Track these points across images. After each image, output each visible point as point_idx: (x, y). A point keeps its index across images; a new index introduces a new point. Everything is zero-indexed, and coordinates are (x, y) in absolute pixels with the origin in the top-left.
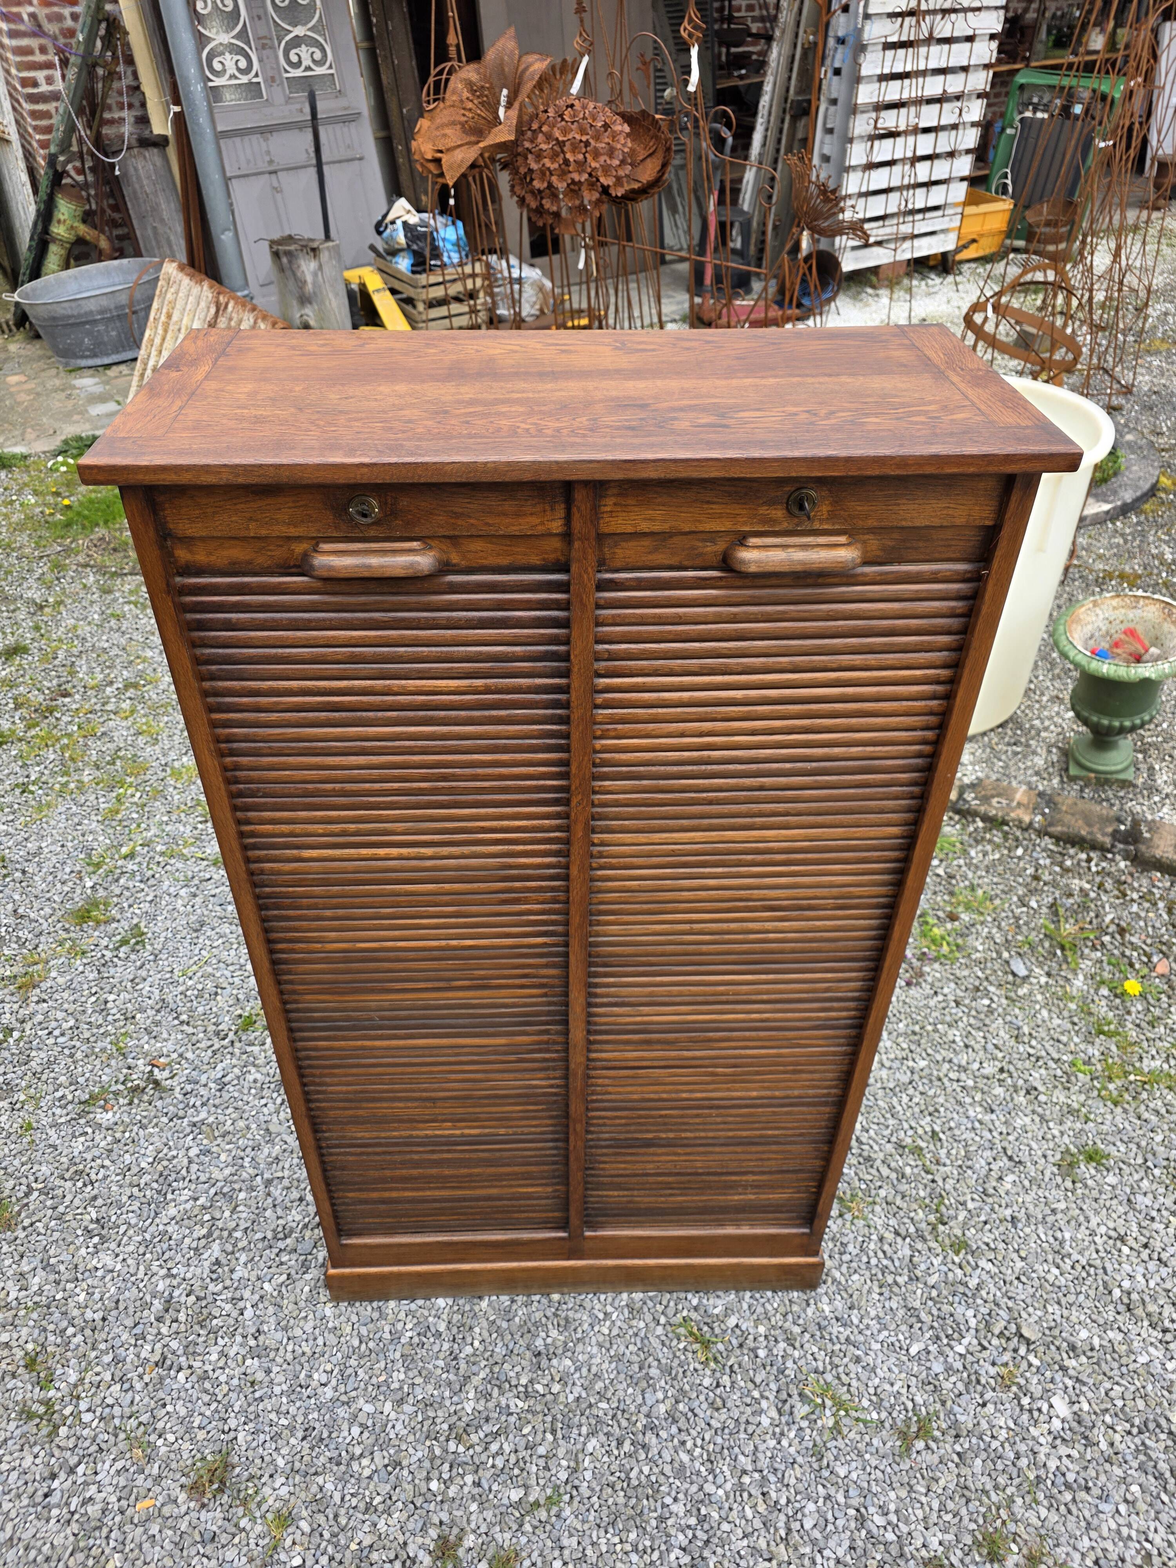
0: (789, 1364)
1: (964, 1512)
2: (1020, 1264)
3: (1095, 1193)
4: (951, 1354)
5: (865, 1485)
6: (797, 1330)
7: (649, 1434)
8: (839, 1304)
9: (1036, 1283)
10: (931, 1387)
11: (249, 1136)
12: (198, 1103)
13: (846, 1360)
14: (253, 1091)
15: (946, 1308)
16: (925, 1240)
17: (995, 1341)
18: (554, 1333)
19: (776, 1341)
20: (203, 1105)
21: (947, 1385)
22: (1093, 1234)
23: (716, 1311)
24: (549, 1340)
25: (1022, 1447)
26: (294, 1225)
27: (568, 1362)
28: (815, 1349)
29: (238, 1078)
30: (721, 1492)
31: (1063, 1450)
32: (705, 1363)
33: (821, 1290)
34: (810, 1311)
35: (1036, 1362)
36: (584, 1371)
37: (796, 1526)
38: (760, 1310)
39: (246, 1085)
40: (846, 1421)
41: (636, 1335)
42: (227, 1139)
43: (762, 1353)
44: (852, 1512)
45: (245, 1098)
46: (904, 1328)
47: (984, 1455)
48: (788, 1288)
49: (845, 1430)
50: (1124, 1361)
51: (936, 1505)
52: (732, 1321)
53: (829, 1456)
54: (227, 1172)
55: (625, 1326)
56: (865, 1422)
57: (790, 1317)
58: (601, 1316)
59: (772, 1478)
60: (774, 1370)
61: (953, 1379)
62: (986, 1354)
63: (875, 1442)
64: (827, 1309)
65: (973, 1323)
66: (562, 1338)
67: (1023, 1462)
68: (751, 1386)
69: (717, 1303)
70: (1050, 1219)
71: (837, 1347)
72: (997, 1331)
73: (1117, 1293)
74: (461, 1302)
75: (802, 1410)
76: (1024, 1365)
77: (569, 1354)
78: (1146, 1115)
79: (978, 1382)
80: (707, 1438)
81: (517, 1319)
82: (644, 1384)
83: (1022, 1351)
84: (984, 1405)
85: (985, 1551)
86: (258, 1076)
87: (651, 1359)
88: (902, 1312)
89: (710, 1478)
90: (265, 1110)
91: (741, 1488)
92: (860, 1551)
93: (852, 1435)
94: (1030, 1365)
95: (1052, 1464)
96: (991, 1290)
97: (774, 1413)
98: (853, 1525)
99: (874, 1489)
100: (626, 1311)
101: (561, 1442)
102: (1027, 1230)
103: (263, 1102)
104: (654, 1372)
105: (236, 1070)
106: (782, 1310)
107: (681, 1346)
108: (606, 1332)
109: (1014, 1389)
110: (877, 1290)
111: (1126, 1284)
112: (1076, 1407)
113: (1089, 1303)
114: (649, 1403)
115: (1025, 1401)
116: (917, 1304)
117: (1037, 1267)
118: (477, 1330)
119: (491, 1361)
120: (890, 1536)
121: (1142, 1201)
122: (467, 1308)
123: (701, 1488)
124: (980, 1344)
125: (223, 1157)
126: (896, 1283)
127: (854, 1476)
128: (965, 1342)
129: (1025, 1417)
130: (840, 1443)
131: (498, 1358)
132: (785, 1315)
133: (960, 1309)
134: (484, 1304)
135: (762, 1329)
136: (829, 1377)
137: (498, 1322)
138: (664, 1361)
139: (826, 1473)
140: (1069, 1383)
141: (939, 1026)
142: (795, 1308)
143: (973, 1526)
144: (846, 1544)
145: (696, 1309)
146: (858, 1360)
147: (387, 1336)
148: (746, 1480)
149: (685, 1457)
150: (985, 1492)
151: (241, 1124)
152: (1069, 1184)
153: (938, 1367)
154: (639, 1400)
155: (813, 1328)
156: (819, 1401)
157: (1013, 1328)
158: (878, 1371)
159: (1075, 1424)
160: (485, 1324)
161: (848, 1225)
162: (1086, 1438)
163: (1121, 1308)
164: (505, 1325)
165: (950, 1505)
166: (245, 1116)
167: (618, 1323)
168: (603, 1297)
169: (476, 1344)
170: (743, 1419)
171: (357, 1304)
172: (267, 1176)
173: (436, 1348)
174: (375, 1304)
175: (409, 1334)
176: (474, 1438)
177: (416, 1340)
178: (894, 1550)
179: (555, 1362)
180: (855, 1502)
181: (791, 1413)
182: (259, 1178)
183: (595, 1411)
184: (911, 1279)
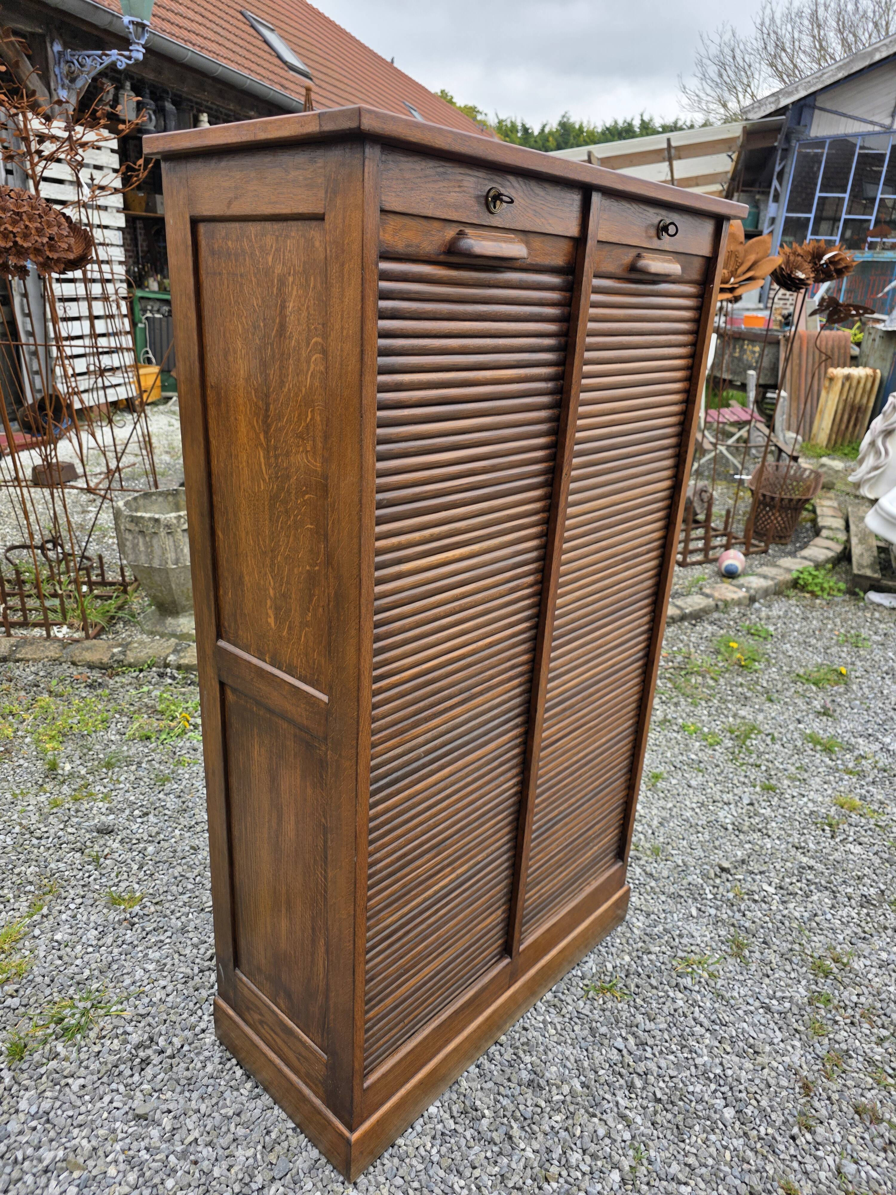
0: (659, 964)
1: (795, 967)
2: (685, 842)
3: (675, 792)
4: (709, 903)
5: (750, 993)
6: (641, 944)
7: (642, 1064)
8: (641, 918)
9: (699, 846)
10: (720, 924)
11: (121, 1136)
12: (30, 1151)
13: (677, 940)
14: (87, 1098)
15: (685, 882)
16: (639, 859)
17: (718, 881)
18: (527, 1059)
19: (638, 957)
20: (38, 1148)
21: (725, 916)
22: (693, 809)
23: (594, 971)
24: (529, 1066)
25: (779, 917)
26: (251, 1161)
27: (554, 1069)
28: (658, 949)
29: (56, 1098)
30: (706, 1058)
31: (791, 906)
33: (628, 917)
34: (635, 930)
35: (741, 877)
36: (568, 1064)
37: (751, 1041)
38: (614, 950)
39: (73, 1098)
40: (711, 968)
41: (571, 1019)
42: (100, 1153)
43: (640, 969)
44: (761, 1011)
45: (83, 1109)
46: (679, 906)
47: (772, 934)
48: (614, 928)
49: (716, 973)
50: (764, 852)
51: (783, 974)
53: (724, 993)
54: (132, 1177)
55: (561, 1019)
56: (718, 962)
57: (631, 941)
58: (541, 1025)
59: (717, 1027)
60: (656, 974)
61: (724, 911)
62: (721, 889)
63: (731, 968)
64: (640, 924)
65: (700, 881)
66: (534, 1058)
67: (787, 923)
68: (654, 991)
69: (591, 964)
70: (673, 813)
71: (666, 938)
72: (713, 876)
73: (730, 827)
74: (446, 1097)
75: (687, 981)
76: (738, 884)
77: (548, 1064)
78: (655, 748)
79: (733, 905)
80: (668, 1038)
81: (495, 1073)
82: (606, 1042)
83: (730, 878)
84: (744, 915)
85: (822, 975)
86: (81, 1081)
87: (594, 1024)
88: (669, 900)
89: (694, 1055)
90: (115, 1104)
91: (710, 1048)
92: (785, 1026)
93: (721, 972)
94: (740, 881)
95: (797, 914)
96: (691, 861)
97: (680, 995)
98: (769, 1016)
99: (757, 990)
100: (552, 1010)
101: (604, 1117)
102: (671, 824)
103: (107, 1099)
104: (603, 1030)
105: (48, 1094)
106: (624, 941)
107: (601, 1002)
108: (554, 1032)
109: (746, 897)
110: (649, 898)
111: (728, 821)
112: (773, 884)
113: (725, 840)
114: (621, 1046)
115: (756, 897)
116: (672, 890)
117: (692, 838)
118: (478, 1103)
119: (508, 1114)
120: (787, 1005)
121: (693, 783)
122: (454, 1097)
123: (696, 1067)
124: (714, 887)
125: (112, 1171)
126: (652, 888)
127: (742, 993)
128: (707, 891)
129: (763, 905)
130: (720, 982)
131: (511, 1107)
132: (628, 943)
133: (690, 879)
134: (463, 1083)
135: (627, 958)
136: (681, 954)
137: (485, 1086)
138: (601, 1019)
139: (732, 1002)
140: (759, 877)
142: (628, 935)
143: (804, 969)
144: (776, 1029)
145: (583, 978)
146: (681, 936)
147: (420, 1167)
148: (707, 1041)
149: (671, 1057)
150: (791, 950)
151: (101, 1132)
152: (662, 795)
153: (713, 911)
154: (615, 1052)
155: (647, 938)
156: (690, 970)
157: (718, 870)
158: (694, 934)
159: (782, 891)
160: (480, 1094)
162: (791, 894)
163: (737, 833)
164: (490, 1085)
165: (788, 968)
166: (98, 1123)
167: (556, 1020)
168: (529, 1014)
169: (486, 1112)
170: (672, 1012)
171: (371, 1169)
172: (179, 1149)
173: (463, 1142)
174: (386, 1155)
175: (434, 1151)
176: (554, 1170)
177: (444, 1150)
178: (795, 1010)
179: (547, 1074)
180: (757, 1004)
181: (685, 988)
182: (172, 1158)
183: (602, 1081)
184: (656, 880)
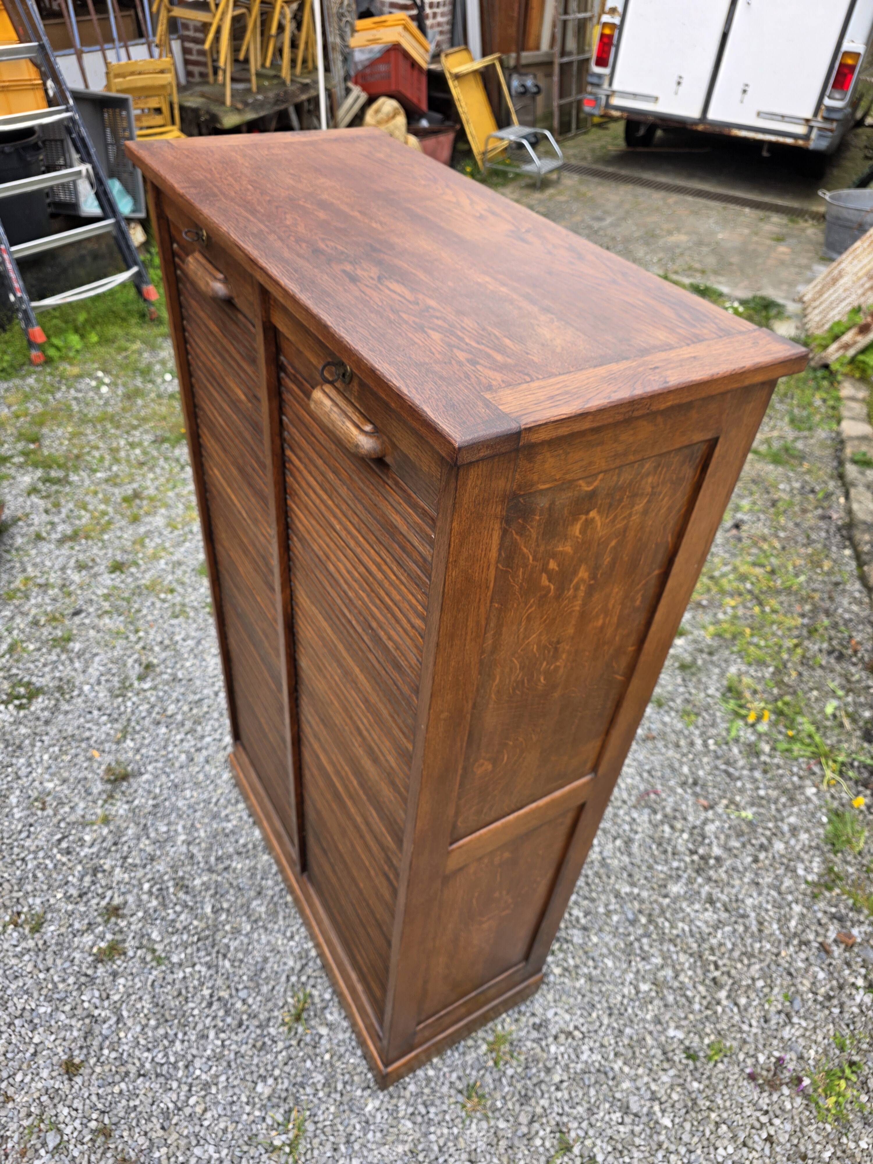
6: (340, 1086)
8: (380, 1117)
13: (332, 1139)
19: (323, 1072)
23: (328, 1016)
27: (248, 928)
28: (332, 1109)
30: (198, 1072)
32: (284, 1024)
33: (383, 1096)
34: (360, 1093)
36: (247, 941)
38: (342, 1049)
41: (284, 964)
43: (309, 1065)
48: (372, 1068)
52: (324, 1031)
55: (287, 954)
57: (348, 1077)
58: (289, 934)
60: (299, 1080)
64: (370, 1108)
66: (262, 915)
69: (334, 1014)
71: (340, 1128)
74: (262, 844)
75: (279, 1115)
77: (254, 925)
82: (253, 985)
87: (272, 982)
89: (205, 1060)
97: (267, 1092)
100: (299, 950)
101: (195, 947)
104: (264, 989)
106: (350, 1068)
107: (289, 1000)
108: (279, 943)
110: (406, 1149)
114: (240, 994)
122: (259, 849)
132: (347, 1072)
134: (266, 857)
135: (327, 1057)
138: (274, 992)
141: (724, 1127)
142: (358, 1079)
145: (323, 1000)
154: (240, 986)
155: (347, 1101)
156: (290, 1127)
161: (452, 1100)
164: (258, 876)
167: (288, 949)
168: (302, 930)
171: (236, 788)
173: (227, 845)
174: (240, 798)
176: (180, 894)
179: (245, 918)
181: (273, 1107)
